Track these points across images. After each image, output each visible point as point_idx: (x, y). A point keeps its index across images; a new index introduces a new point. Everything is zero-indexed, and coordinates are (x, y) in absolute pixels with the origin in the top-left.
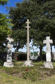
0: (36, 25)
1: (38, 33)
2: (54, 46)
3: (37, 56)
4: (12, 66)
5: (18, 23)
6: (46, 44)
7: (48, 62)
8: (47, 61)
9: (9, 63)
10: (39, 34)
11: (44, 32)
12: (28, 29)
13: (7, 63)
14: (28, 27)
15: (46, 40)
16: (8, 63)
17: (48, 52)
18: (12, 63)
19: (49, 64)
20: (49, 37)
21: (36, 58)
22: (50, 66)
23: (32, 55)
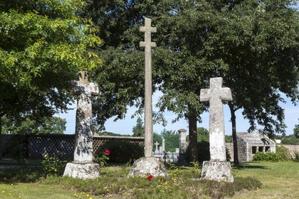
0: (173, 34)
1: (183, 62)
2: (242, 110)
3: (178, 151)
4: (96, 175)
5: (106, 22)
6: (211, 102)
7: (215, 161)
8: (213, 157)
9: (84, 166)
10: (185, 65)
11: (204, 59)
12: (148, 50)
13: (75, 166)
14: (148, 44)
15: (209, 90)
16: (80, 166)
17: (217, 130)
18: (93, 165)
19: (219, 167)
20: (220, 79)
21: (174, 155)
22: (221, 173)
23: (157, 144)
